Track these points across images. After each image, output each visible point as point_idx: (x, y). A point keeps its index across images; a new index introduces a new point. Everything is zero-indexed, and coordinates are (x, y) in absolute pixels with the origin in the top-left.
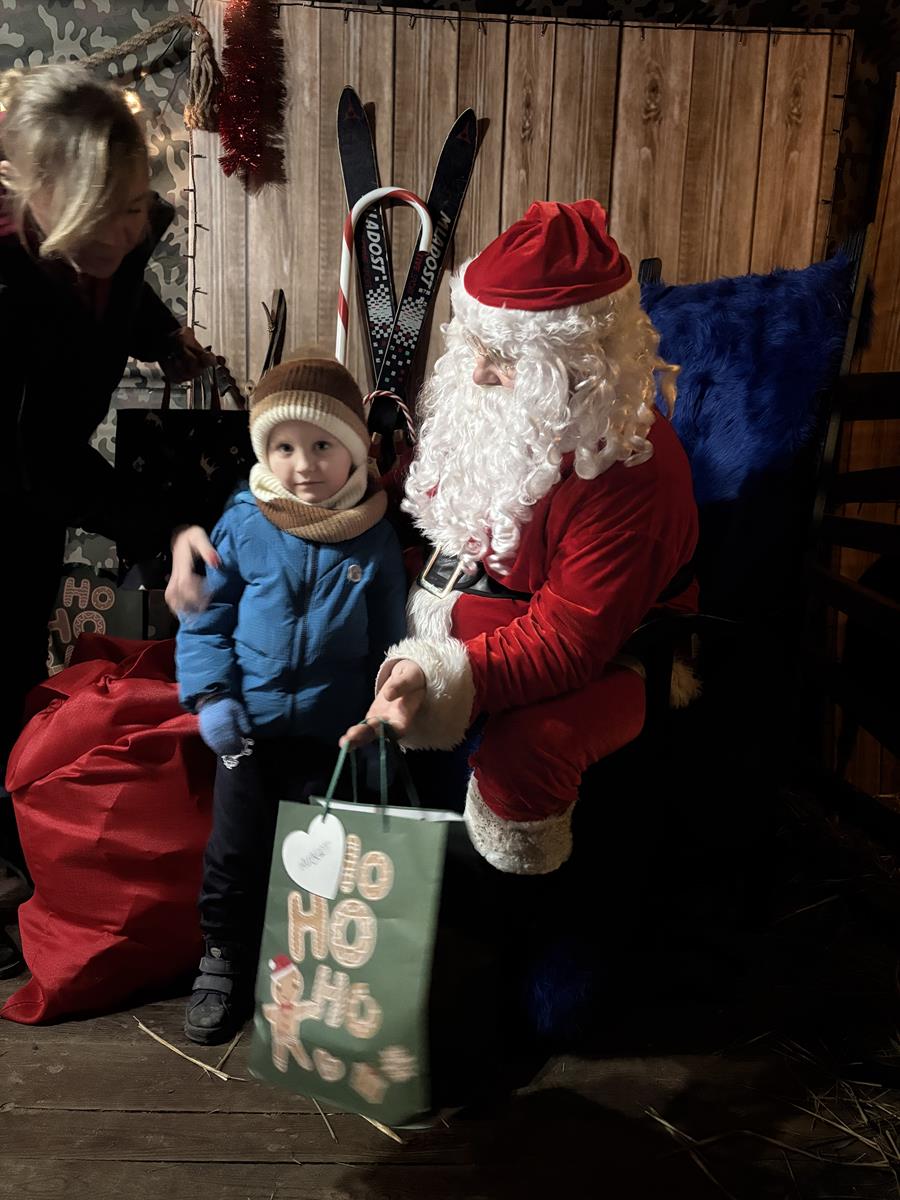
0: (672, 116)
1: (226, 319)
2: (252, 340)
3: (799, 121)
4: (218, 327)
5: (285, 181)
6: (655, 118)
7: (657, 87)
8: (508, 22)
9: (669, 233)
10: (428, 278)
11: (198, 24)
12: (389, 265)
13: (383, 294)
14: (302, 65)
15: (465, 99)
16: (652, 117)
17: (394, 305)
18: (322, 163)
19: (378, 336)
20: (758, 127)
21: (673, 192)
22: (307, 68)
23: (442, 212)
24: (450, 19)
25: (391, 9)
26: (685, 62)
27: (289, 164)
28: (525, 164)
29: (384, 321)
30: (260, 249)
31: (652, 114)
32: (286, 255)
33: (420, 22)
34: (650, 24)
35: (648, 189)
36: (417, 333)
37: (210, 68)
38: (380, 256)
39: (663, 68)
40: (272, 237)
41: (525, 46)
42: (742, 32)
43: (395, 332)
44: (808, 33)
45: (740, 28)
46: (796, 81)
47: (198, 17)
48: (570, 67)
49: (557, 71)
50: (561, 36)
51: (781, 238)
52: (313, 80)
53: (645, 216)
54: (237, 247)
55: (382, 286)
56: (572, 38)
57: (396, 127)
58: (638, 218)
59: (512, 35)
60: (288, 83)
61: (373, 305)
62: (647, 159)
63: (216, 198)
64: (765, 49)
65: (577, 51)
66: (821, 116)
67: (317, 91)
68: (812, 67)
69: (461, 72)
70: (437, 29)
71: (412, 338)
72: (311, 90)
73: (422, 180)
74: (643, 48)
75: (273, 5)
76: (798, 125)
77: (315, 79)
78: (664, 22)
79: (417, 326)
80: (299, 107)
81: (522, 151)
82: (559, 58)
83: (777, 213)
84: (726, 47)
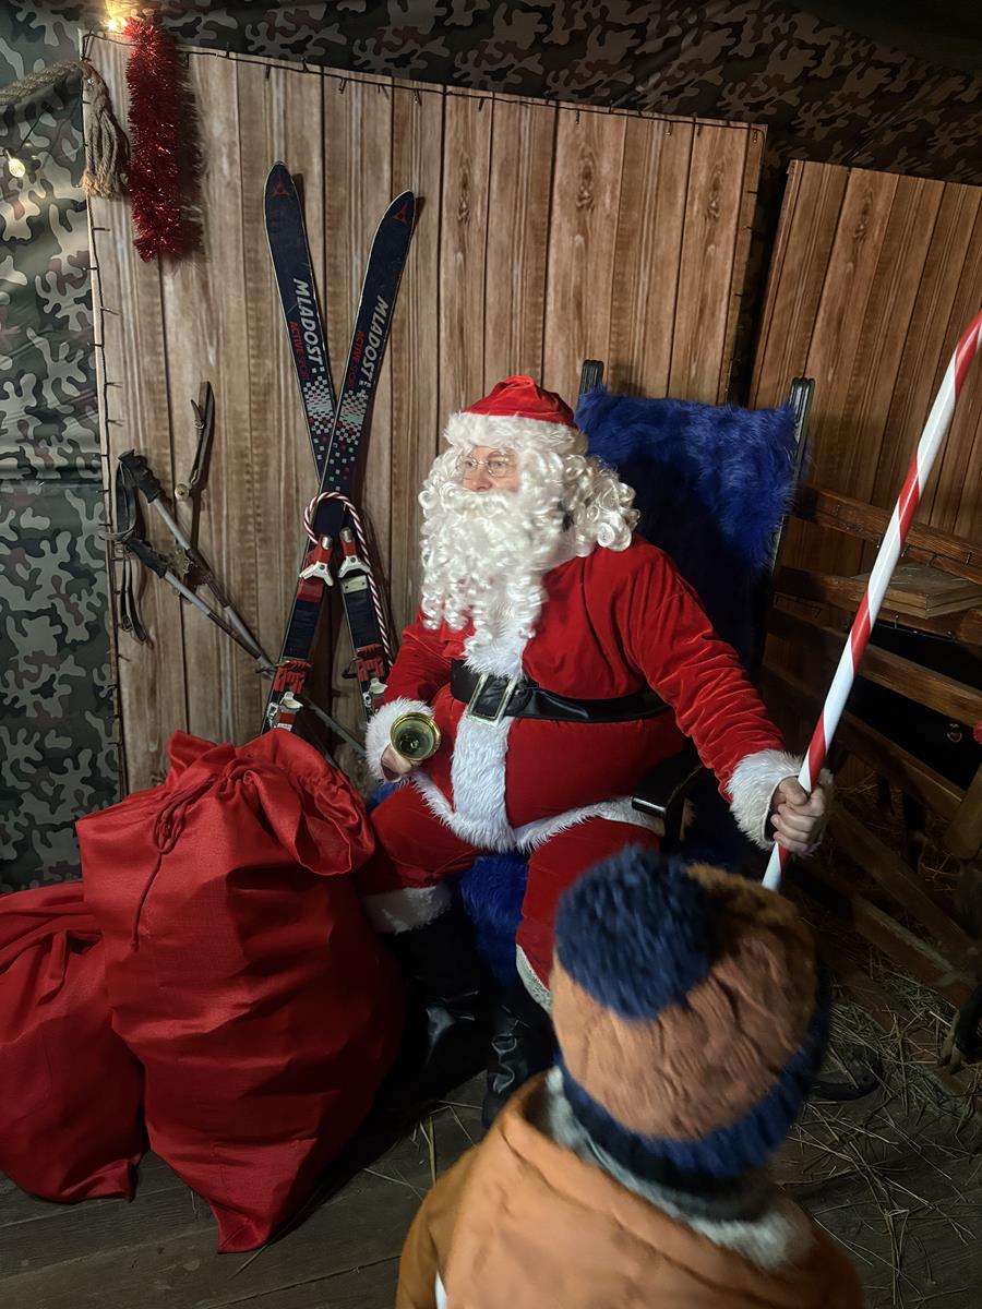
0: (604, 205)
1: (146, 415)
2: (177, 437)
3: (717, 215)
4: (136, 424)
5: (204, 260)
6: (588, 206)
7: (590, 173)
8: (445, 94)
9: (600, 322)
10: (368, 369)
11: (92, 71)
12: (325, 355)
13: (322, 387)
14: (219, 125)
15: (400, 175)
16: (586, 205)
17: (334, 398)
18: (246, 240)
19: (319, 432)
20: (681, 219)
21: (604, 282)
22: (224, 129)
23: (379, 297)
24: (383, 86)
25: (317, 68)
26: (617, 151)
27: (208, 241)
28: (463, 247)
29: (323, 415)
30: (180, 337)
31: (585, 202)
32: (211, 343)
33: (350, 86)
34: (585, 107)
35: (581, 277)
36: (360, 428)
37: (112, 128)
38: (316, 345)
39: (597, 154)
40: (194, 321)
41: (461, 122)
42: (671, 122)
43: (338, 428)
44: (728, 126)
45: (669, 118)
46: (715, 175)
47: (88, 60)
48: (507, 148)
49: (494, 151)
50: (498, 113)
51: (698, 330)
52: (231, 146)
53: (579, 305)
54: (153, 334)
55: (320, 378)
56: (509, 117)
57: (327, 202)
58: (572, 306)
59: (448, 107)
60: (203, 147)
61: (311, 399)
62: (581, 245)
63: (124, 278)
64: (690, 139)
65: (514, 130)
66: (736, 211)
67: (237, 157)
68: (731, 162)
69: (395, 145)
70: (368, 93)
71: (355, 434)
72: (230, 156)
73: (356, 261)
74: (577, 132)
75: (181, 52)
76: (716, 219)
77: (234, 143)
78: (598, 105)
79: (359, 420)
80: (217, 175)
81: (459, 233)
82: (496, 138)
83: (695, 307)
84: (655, 137)
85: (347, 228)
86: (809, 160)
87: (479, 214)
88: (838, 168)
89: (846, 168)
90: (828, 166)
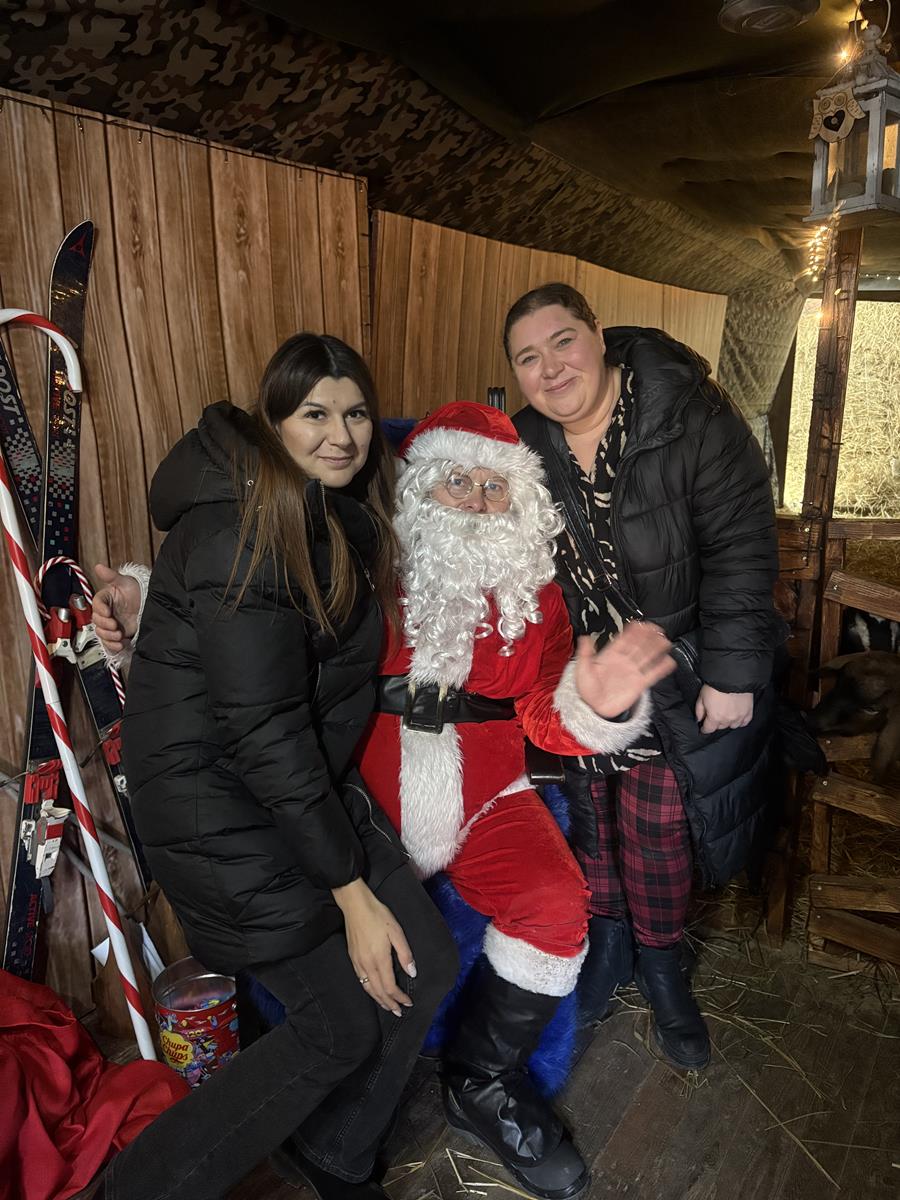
0: (258, 241)
3: (343, 254)
6: (246, 242)
7: (243, 212)
8: (105, 122)
10: (70, 416)
12: (20, 404)
13: (23, 440)
15: (70, 204)
16: (243, 242)
19: (28, 492)
20: (318, 257)
21: (269, 315)
24: (43, 108)
26: (262, 192)
28: (140, 282)
29: (30, 472)
31: (243, 238)
33: (8, 105)
34: (232, 149)
35: (249, 311)
39: (246, 194)
41: (124, 153)
42: (301, 169)
43: (51, 485)
44: (341, 176)
45: (298, 165)
46: (338, 219)
48: (169, 181)
49: (158, 184)
50: (157, 147)
53: (251, 338)
55: (20, 430)
56: (167, 151)
58: (245, 339)
59: (109, 137)
61: (14, 455)
62: (244, 280)
64: (315, 186)
65: (173, 164)
66: (356, 251)
68: (346, 207)
69: (62, 172)
70: (29, 116)
71: (68, 488)
74: (227, 171)
76: (343, 257)
78: (241, 147)
79: (70, 473)
81: (136, 267)
82: (158, 172)
84: (289, 182)
85: (21, 260)
86: (387, 211)
87: (152, 247)
88: (405, 218)
89: (410, 219)
90: (399, 217)
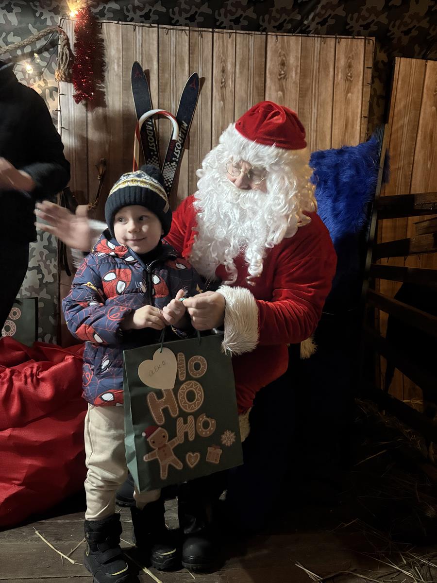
0: (292, 77)
1: (77, 173)
2: (90, 183)
3: (351, 79)
5: (105, 106)
6: (284, 78)
7: (284, 63)
8: (213, 32)
10: (177, 153)
11: (61, 31)
12: (158, 147)
13: (155, 161)
14: (113, 52)
15: (193, 68)
16: (282, 77)
18: (124, 98)
20: (332, 82)
22: (116, 52)
23: (183, 122)
24: (185, 31)
25: (156, 25)
26: (297, 52)
27: (108, 98)
28: (223, 99)
31: (282, 76)
32: (107, 142)
33: (171, 31)
34: (280, 34)
36: (172, 179)
37: (68, 52)
38: (154, 142)
39: (287, 55)
40: (100, 133)
41: (221, 43)
42: (324, 37)
44: (354, 38)
45: (323, 36)
46: (349, 61)
47: (62, 28)
48: (243, 54)
49: (237, 55)
50: (238, 39)
51: (345, 134)
54: (82, 138)
55: (154, 157)
56: (243, 41)
57: (160, 81)
59: (215, 38)
60: (106, 60)
62: (281, 97)
63: (71, 114)
64: (334, 46)
66: (361, 76)
67: (121, 63)
68: (357, 54)
69: (191, 55)
70: (179, 35)
71: (169, 182)
72: (118, 63)
73: (173, 106)
74: (277, 45)
75: (99, 23)
76: (351, 81)
77: (120, 58)
78: (287, 33)
79: (173, 175)
80: (112, 71)
81: (221, 93)
82: (238, 50)
83: (343, 122)
84: (316, 45)
85: (169, 92)
86: (402, 57)
88: (420, 61)
89: (424, 61)
90: (414, 60)
